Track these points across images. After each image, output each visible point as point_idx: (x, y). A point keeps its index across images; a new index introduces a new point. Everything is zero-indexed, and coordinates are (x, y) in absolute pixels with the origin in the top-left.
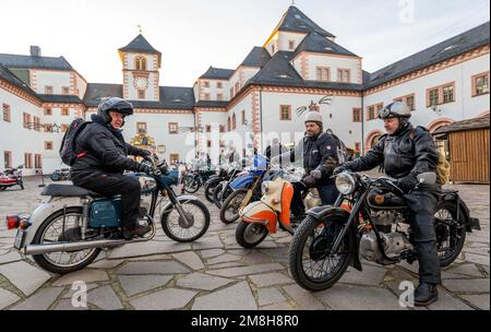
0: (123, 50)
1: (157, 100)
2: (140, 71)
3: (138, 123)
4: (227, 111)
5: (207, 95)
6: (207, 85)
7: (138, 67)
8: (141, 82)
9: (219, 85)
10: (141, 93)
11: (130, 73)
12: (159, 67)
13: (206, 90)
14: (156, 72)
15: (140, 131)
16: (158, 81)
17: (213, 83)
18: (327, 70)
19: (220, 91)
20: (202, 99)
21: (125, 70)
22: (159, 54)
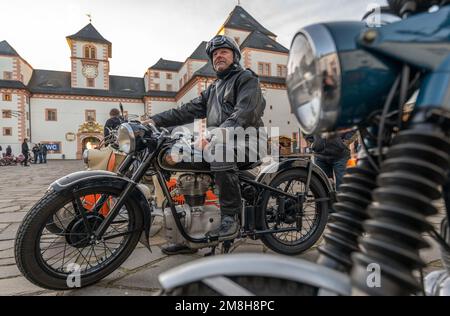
0: (71, 38)
1: (107, 88)
2: (90, 59)
3: (87, 111)
4: (176, 101)
5: (157, 85)
6: (157, 76)
7: (87, 55)
8: (90, 71)
9: (169, 77)
10: (91, 81)
11: (78, 61)
12: (110, 56)
13: (156, 81)
14: (107, 61)
15: (89, 118)
16: (108, 70)
17: (163, 74)
18: (268, 65)
19: (169, 82)
20: (152, 89)
21: (73, 58)
22: (109, 44)
